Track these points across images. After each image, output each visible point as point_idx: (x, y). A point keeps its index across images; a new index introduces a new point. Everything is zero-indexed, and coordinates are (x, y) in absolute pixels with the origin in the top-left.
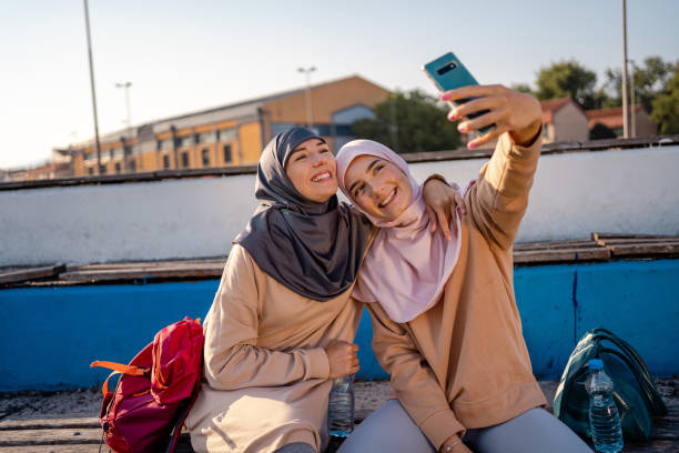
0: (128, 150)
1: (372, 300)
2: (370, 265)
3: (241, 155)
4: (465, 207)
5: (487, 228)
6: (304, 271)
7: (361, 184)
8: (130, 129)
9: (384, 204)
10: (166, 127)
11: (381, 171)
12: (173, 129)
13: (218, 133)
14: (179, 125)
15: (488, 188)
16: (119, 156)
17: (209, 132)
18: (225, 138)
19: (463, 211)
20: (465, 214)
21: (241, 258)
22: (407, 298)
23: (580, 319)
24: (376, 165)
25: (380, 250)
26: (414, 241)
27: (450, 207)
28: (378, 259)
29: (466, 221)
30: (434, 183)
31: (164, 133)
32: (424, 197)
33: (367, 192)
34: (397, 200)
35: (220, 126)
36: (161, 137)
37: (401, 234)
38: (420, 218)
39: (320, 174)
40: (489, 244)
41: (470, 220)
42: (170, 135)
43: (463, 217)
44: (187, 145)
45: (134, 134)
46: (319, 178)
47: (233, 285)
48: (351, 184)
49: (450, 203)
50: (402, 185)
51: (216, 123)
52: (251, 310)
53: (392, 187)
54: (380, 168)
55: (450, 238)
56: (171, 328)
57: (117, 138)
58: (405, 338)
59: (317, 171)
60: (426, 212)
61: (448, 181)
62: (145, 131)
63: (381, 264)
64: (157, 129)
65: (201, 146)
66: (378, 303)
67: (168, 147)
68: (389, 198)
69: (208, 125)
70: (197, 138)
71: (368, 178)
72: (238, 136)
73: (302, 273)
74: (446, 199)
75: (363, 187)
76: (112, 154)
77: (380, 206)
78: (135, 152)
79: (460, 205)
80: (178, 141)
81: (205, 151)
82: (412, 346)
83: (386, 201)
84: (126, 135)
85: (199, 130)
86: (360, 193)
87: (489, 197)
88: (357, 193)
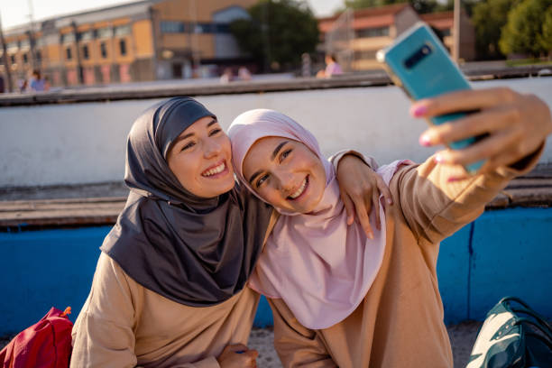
0: (33, 42)
1: (274, 297)
2: (271, 254)
3: (135, 48)
4: (391, 196)
5: (418, 224)
6: (189, 276)
7: (264, 173)
8: (33, 24)
9: (294, 196)
10: (67, 22)
11: (290, 156)
12: (74, 25)
13: (114, 29)
14: (79, 21)
15: (435, 194)
16: (26, 48)
17: (105, 28)
18: (121, 34)
19: (389, 201)
20: (392, 204)
21: (110, 271)
22: (319, 300)
23: (475, 266)
24: (283, 150)
25: (283, 237)
26: (326, 232)
27: (372, 196)
28: (281, 248)
29: (392, 214)
30: (351, 161)
31: (65, 27)
32: (338, 179)
33: (272, 183)
34: (309, 192)
35: (116, 23)
36: (63, 31)
37: (310, 222)
38: (334, 206)
39: (214, 167)
40: (418, 240)
41: (396, 211)
42: (70, 29)
43: (388, 209)
44: (87, 39)
45: (38, 28)
46: (212, 172)
47: (102, 304)
48: (251, 175)
49: (372, 191)
50: (314, 173)
51: (111, 20)
52: (126, 331)
53: (303, 175)
54: (288, 152)
55: (370, 235)
56: (29, 333)
57: (23, 31)
58: (314, 343)
59: (208, 164)
60: (340, 198)
61: (367, 159)
62: (48, 25)
63: (287, 257)
64: (59, 24)
65: (99, 41)
66: (281, 300)
67: (70, 41)
68: (301, 191)
69: (105, 21)
70: (96, 33)
71: (272, 166)
72: (131, 32)
73: (185, 278)
74: (367, 187)
75: (267, 176)
76: (19, 44)
77: (289, 198)
78: (40, 45)
79: (384, 193)
80: (79, 36)
81: (103, 45)
82: (323, 352)
83: (297, 194)
84: (30, 28)
85: (97, 26)
86: (264, 184)
87: (435, 205)
88: (259, 184)
